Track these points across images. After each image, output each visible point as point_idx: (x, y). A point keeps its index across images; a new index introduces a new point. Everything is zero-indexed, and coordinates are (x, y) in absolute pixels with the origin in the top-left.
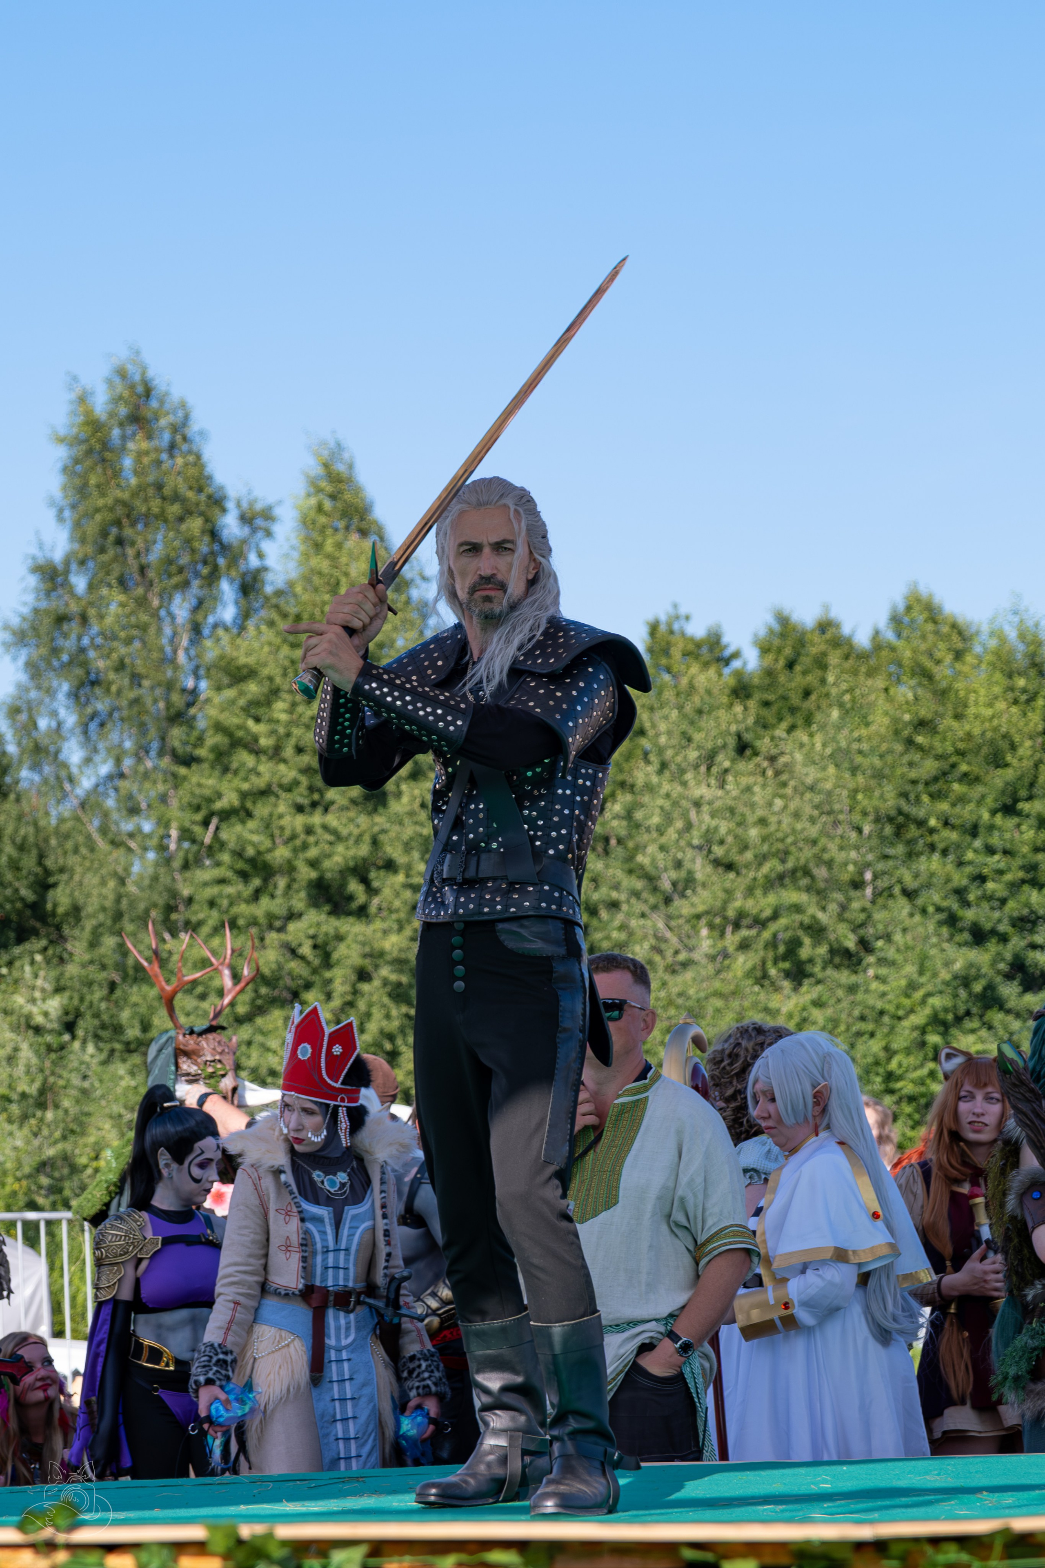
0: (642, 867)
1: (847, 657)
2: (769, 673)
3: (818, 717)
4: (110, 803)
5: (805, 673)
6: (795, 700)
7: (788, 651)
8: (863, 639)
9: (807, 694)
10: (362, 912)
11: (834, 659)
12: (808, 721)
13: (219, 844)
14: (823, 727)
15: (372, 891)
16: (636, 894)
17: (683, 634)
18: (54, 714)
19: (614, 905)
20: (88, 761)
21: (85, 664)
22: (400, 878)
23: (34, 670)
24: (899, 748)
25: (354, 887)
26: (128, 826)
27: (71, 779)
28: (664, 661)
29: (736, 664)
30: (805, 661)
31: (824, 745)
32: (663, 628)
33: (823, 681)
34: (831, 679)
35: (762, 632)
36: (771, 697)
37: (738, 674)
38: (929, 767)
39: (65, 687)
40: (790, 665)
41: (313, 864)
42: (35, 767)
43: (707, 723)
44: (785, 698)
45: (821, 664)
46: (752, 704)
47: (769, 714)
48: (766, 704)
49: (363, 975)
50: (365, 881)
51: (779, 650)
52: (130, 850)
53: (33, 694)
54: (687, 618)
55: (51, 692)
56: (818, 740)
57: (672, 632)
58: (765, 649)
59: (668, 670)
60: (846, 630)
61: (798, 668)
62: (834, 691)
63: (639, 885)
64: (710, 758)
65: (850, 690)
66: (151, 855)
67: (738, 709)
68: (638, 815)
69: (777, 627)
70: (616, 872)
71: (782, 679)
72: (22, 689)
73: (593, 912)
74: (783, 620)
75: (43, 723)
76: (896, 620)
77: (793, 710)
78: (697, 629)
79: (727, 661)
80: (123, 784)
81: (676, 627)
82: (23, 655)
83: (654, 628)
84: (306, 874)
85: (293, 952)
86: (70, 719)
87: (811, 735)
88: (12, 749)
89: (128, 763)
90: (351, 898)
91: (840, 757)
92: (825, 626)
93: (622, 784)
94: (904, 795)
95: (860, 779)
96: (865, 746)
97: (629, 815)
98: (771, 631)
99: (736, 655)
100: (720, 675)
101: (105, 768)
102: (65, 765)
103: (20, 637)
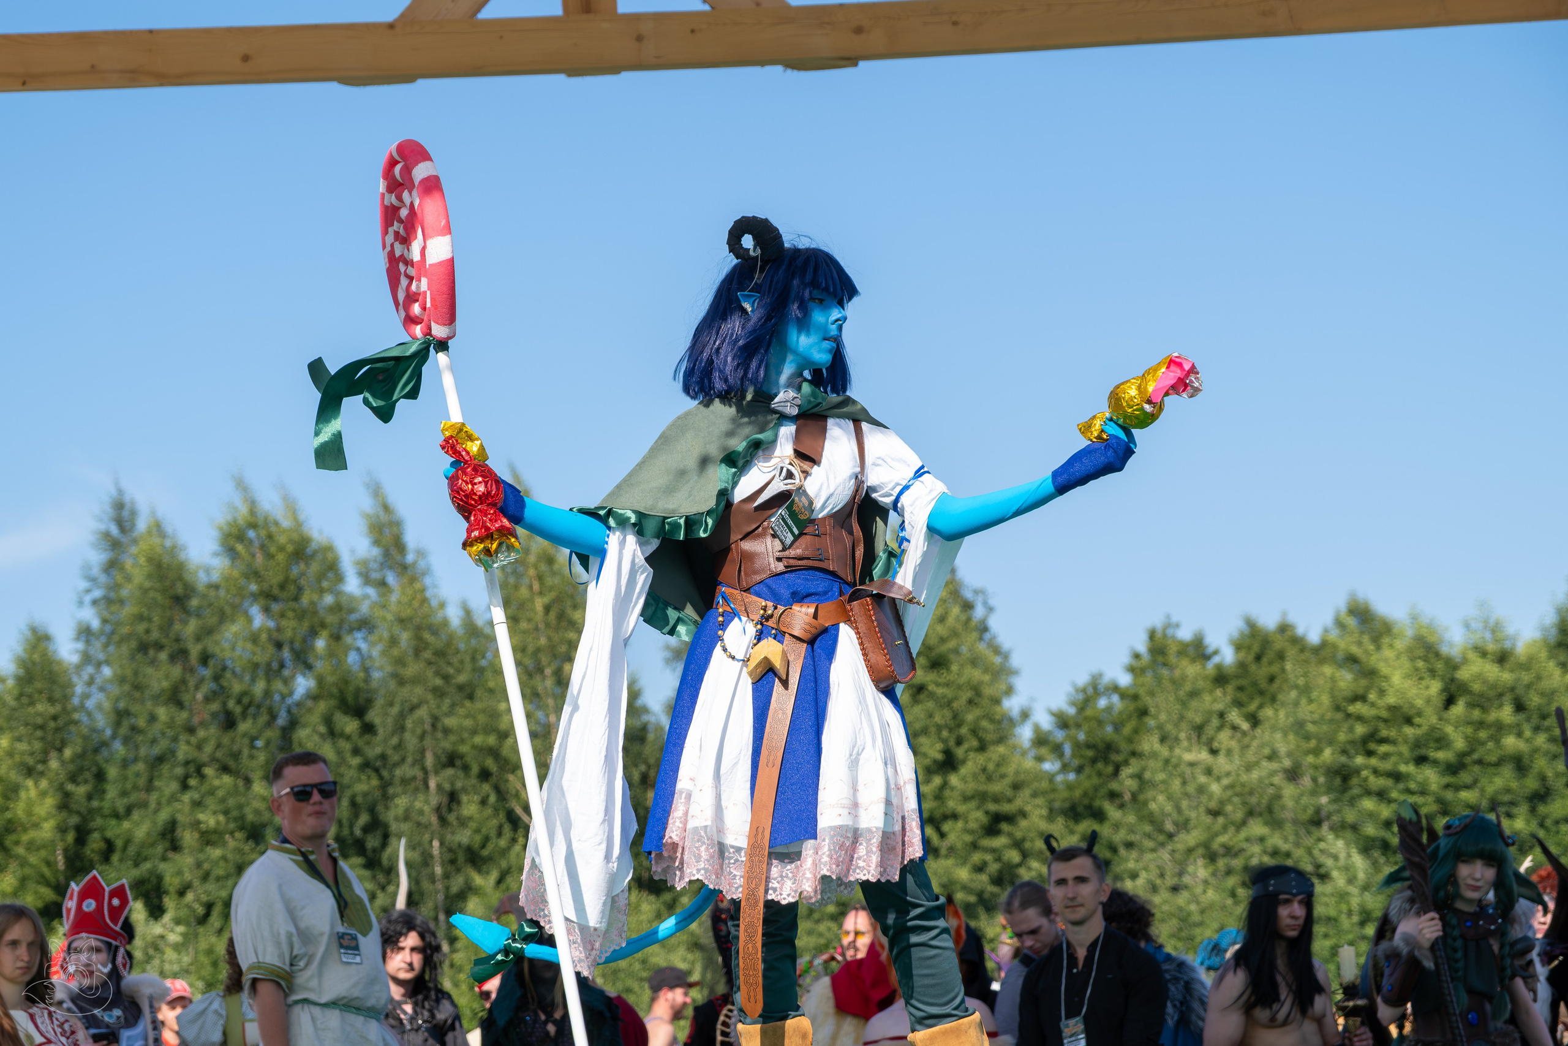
0: (1151, 814)
1: (1302, 650)
2: (1242, 665)
3: (1280, 697)
5: (1270, 663)
6: (1263, 685)
7: (1256, 647)
8: (1314, 637)
9: (1272, 679)
11: (1291, 652)
12: (1273, 699)
14: (1283, 704)
16: (1149, 836)
17: (1173, 637)
19: (1129, 845)
24: (1339, 716)
28: (1160, 659)
29: (1216, 659)
30: (1270, 654)
31: (1287, 717)
32: (1159, 635)
33: (1283, 670)
34: (1288, 666)
35: (1236, 634)
36: (1243, 682)
37: (1219, 667)
38: (1360, 730)
40: (1258, 658)
43: (1194, 704)
44: (1255, 684)
45: (1281, 656)
46: (1230, 688)
47: (1243, 697)
48: (1241, 689)
51: (1249, 648)
54: (1177, 626)
56: (1282, 714)
57: (1165, 636)
58: (1238, 647)
59: (1165, 664)
60: (1300, 631)
61: (1265, 660)
62: (1291, 677)
63: (1148, 828)
64: (1199, 729)
65: (1305, 675)
67: (1219, 692)
68: (1147, 775)
69: (1247, 630)
70: (1131, 818)
71: (1253, 668)
73: (1114, 850)
74: (1251, 624)
76: (1340, 624)
77: (1262, 693)
78: (1185, 634)
79: (1206, 657)
81: (1170, 632)
83: (1152, 635)
87: (1277, 710)
91: (1299, 726)
92: (1284, 628)
93: (1134, 754)
94: (1344, 752)
95: (1313, 743)
96: (1316, 717)
97: (1139, 776)
98: (1242, 634)
99: (1216, 652)
100: (1204, 667)
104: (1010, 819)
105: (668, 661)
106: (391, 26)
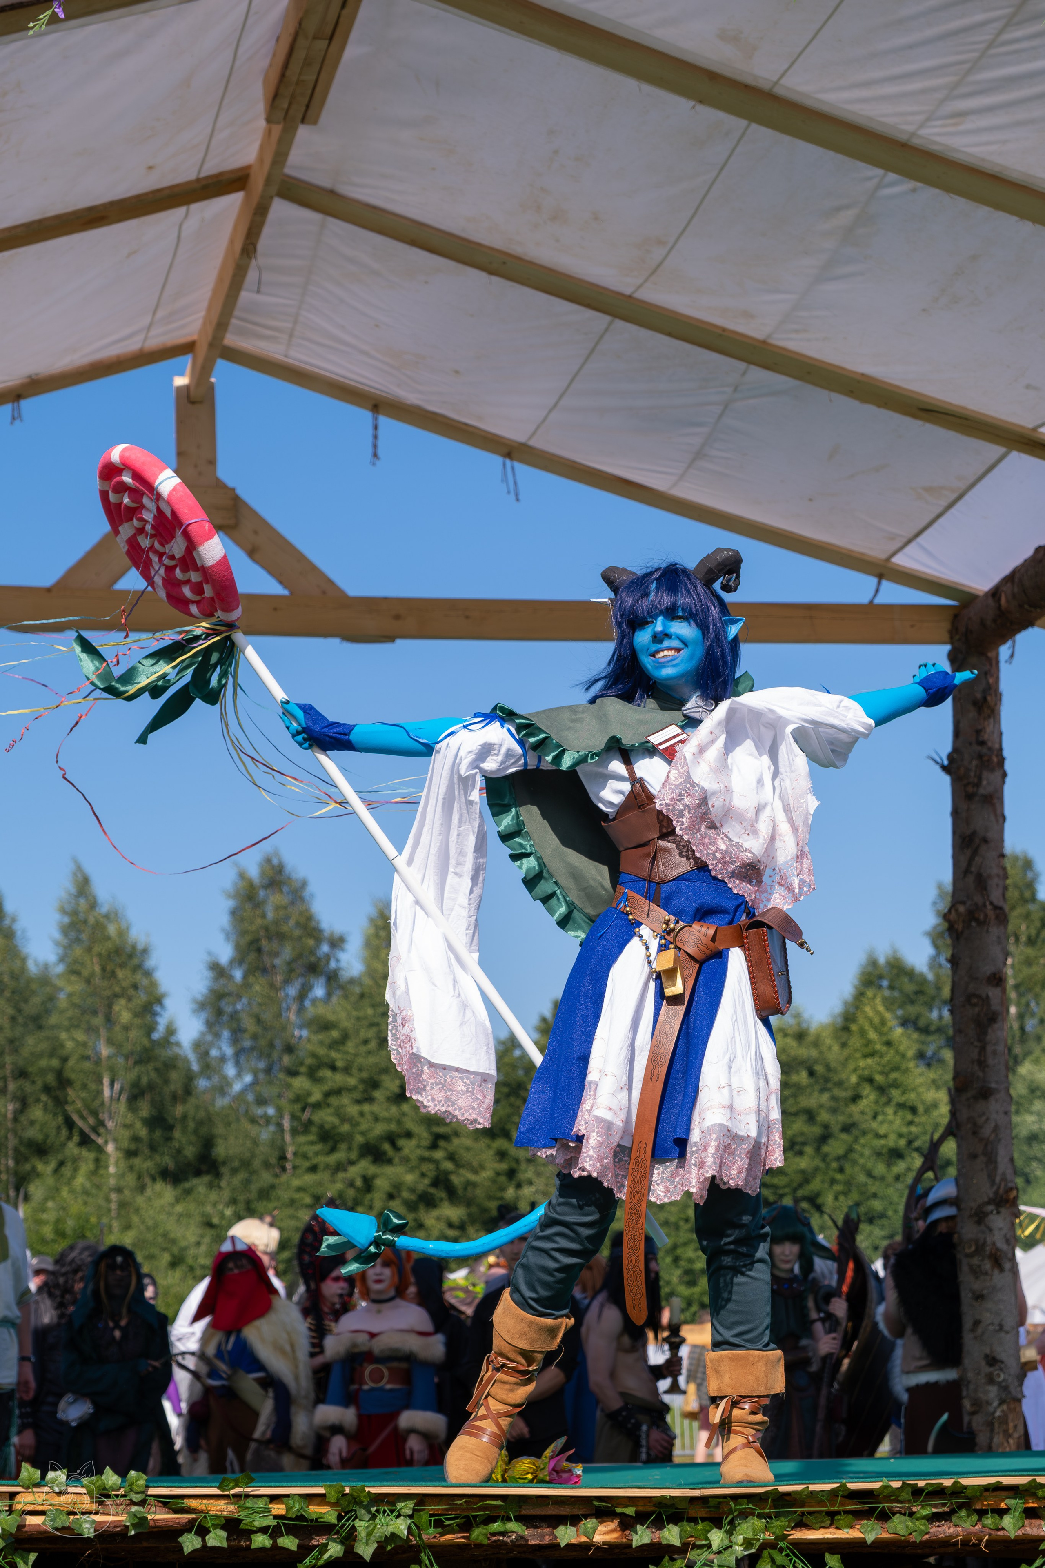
4: (250, 1097)
10: (390, 1161)
13: (310, 1122)
15: (397, 1148)
18: (220, 1048)
20: (239, 1075)
21: (238, 1021)
22: (414, 1142)
23: (209, 1025)
25: (387, 1147)
26: (260, 1111)
27: (229, 1084)
39: (226, 1034)
41: (362, 1133)
42: (209, 1078)
49: (391, 1196)
50: (393, 1144)
52: (260, 1124)
53: (209, 1038)
55: (217, 1036)
66: (272, 1128)
72: (203, 1034)
75: (214, 1053)
80: (258, 1088)
82: (204, 1016)
84: (359, 1139)
85: (352, 1184)
86: (229, 1051)
88: (195, 1067)
89: (261, 1076)
90: (384, 1153)
101: (248, 1078)
102: (225, 1078)
103: (201, 1006)
104: (445, 1137)
105: (195, 1011)
106: (49, 590)
